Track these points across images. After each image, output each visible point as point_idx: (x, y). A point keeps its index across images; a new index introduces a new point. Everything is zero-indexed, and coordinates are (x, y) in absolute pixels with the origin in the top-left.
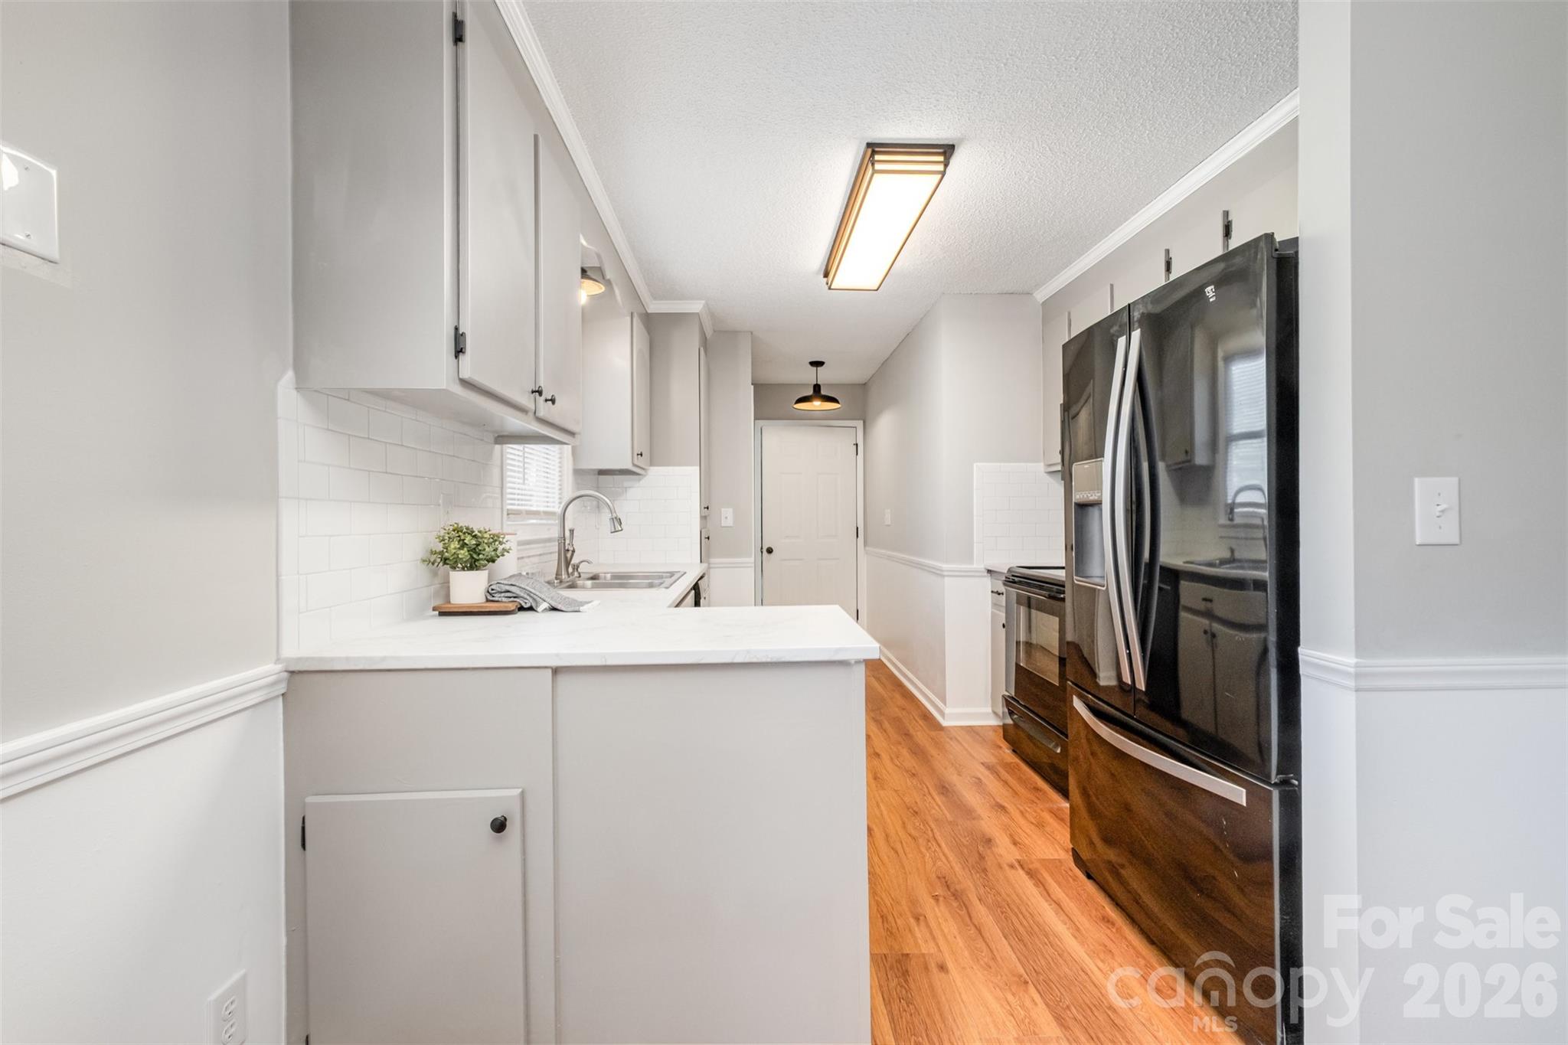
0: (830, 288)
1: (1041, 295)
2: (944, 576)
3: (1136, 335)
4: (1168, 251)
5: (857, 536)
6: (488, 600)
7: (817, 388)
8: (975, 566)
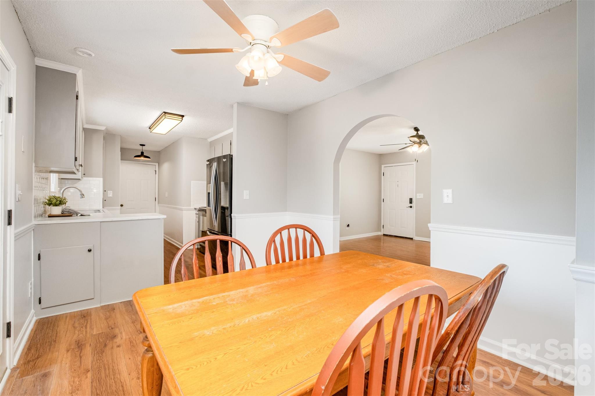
0: (151, 132)
1: (210, 140)
2: (183, 210)
3: (216, 163)
4: (231, 141)
5: (155, 201)
6: (62, 213)
7: (142, 153)
8: (191, 207)
